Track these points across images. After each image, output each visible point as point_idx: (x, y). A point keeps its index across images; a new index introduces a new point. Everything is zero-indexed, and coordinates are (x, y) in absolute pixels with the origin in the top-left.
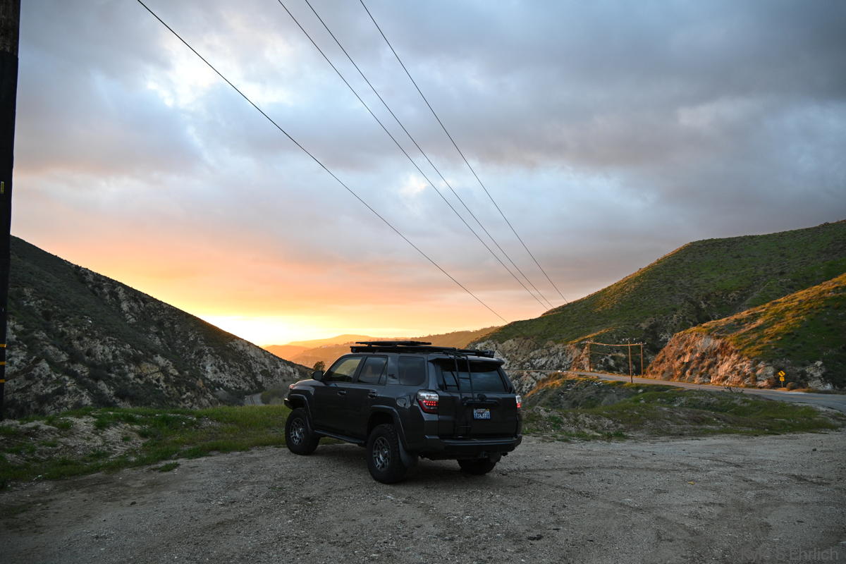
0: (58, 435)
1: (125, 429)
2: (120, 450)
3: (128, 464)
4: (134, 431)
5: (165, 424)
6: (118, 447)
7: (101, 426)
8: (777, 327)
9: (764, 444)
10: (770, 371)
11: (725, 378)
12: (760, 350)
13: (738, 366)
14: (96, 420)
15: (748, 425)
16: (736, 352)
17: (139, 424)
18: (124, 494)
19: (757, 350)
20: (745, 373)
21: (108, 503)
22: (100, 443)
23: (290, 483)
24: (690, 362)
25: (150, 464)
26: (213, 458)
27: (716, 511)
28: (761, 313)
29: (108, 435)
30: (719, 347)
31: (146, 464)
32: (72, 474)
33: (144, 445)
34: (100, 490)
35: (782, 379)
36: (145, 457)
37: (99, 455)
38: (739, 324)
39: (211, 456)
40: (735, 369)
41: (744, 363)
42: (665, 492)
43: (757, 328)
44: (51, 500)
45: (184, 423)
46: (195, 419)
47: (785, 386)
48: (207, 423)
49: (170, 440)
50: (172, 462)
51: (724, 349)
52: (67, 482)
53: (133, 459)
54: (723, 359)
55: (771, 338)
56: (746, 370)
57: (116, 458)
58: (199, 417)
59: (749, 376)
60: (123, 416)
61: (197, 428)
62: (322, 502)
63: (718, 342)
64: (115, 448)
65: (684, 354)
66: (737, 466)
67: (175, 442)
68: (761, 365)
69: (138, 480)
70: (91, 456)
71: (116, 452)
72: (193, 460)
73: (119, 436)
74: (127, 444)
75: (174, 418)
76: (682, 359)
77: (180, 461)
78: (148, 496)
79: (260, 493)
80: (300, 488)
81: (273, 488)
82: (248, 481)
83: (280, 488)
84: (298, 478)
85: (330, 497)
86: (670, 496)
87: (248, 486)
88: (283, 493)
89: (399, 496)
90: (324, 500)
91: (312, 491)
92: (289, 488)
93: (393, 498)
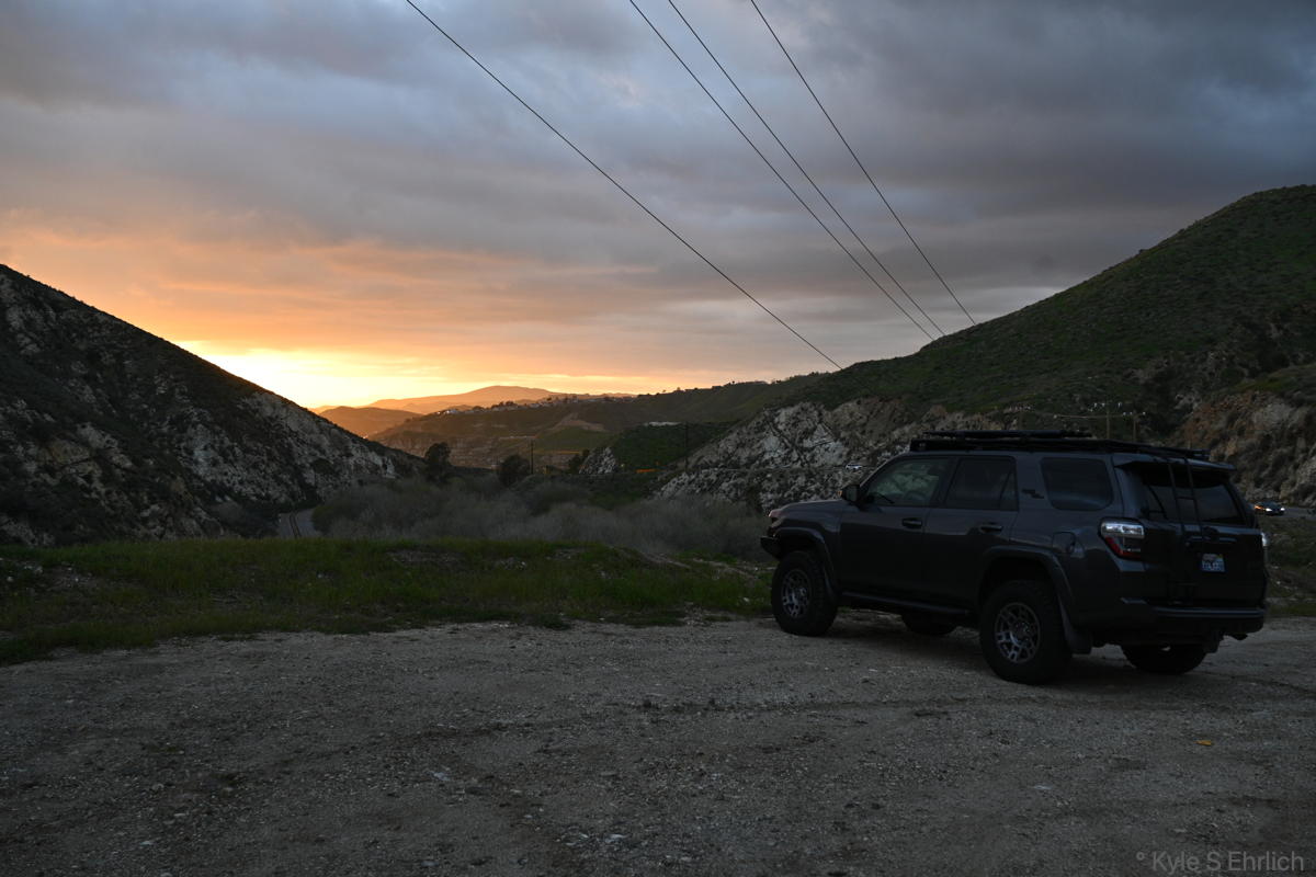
23: (205, 732)
27: (1258, 818)
45: (10, 579)
48: (68, 580)
61: (43, 591)
62: (264, 786)
79: (116, 759)
80: (223, 749)
81: (152, 748)
82: (102, 726)
83: (170, 749)
84: (234, 722)
85: (288, 773)
86: (1147, 779)
87: (94, 742)
88: (173, 762)
89: (464, 774)
90: (268, 782)
91: (250, 758)
92: (196, 746)
93: (445, 779)
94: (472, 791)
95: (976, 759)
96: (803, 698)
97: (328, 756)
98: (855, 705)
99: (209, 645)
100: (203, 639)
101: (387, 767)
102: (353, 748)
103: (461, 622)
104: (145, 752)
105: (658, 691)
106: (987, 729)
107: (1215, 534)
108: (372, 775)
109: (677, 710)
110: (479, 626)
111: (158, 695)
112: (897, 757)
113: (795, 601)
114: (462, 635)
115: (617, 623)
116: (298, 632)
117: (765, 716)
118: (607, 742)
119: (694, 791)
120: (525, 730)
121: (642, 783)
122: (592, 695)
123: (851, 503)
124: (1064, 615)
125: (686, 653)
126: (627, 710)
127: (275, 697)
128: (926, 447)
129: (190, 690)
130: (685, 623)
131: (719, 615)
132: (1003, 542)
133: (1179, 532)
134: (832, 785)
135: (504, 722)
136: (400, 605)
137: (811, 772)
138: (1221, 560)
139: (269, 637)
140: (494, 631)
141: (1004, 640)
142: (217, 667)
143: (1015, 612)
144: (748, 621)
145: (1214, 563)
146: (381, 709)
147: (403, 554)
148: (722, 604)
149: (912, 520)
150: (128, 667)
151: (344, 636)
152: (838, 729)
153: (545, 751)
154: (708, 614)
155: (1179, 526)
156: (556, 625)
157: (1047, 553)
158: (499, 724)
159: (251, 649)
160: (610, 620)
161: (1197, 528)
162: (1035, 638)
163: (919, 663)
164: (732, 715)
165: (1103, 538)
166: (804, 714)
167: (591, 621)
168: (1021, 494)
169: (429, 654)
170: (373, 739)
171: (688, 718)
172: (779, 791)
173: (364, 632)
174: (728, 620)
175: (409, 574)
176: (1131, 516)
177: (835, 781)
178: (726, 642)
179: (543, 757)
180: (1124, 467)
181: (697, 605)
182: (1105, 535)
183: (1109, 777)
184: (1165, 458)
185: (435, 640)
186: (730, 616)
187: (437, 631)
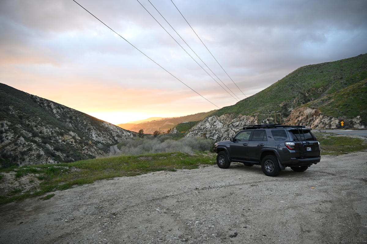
1: (31, 176)
2: (28, 188)
3: (29, 196)
4: (36, 177)
5: (52, 172)
6: (27, 186)
7: (19, 176)
8: (340, 102)
9: (342, 160)
10: (337, 121)
11: (317, 126)
12: (333, 113)
13: (323, 120)
14: (16, 173)
15: (332, 149)
16: (322, 114)
17: (38, 173)
18: (20, 216)
19: (331, 113)
20: (326, 123)
21: (9, 223)
22: (17, 185)
23: (107, 203)
24: (301, 120)
25: (40, 196)
26: (73, 189)
27: (329, 205)
28: (333, 96)
29: (22, 180)
30: (314, 113)
31: (38, 196)
33: (41, 184)
34: (9, 214)
35: (342, 125)
36: (40, 191)
37: (16, 192)
38: (323, 102)
39: (73, 188)
40: (321, 122)
41: (325, 119)
42: (301, 195)
43: (331, 103)
45: (62, 171)
46: (68, 168)
47: (343, 127)
48: (74, 170)
49: (54, 180)
50: (51, 193)
51: (317, 114)
53: (32, 193)
54: (316, 118)
55: (337, 107)
56: (326, 122)
57: (25, 192)
58: (70, 167)
59: (327, 124)
60: (30, 170)
61: (69, 173)
62: (122, 215)
63: (314, 111)
64: (25, 187)
65: (299, 117)
66: (333, 175)
67: (57, 181)
68: (333, 119)
69: (31, 206)
70: (13, 192)
71: (26, 189)
72: (63, 191)
73: (28, 180)
74: (31, 184)
75: (57, 169)
76: (298, 118)
77: (56, 192)
78: (31, 217)
79: (90, 211)
80: (112, 207)
81: (98, 208)
82: (86, 203)
83: (101, 208)
84: (113, 200)
85: (126, 212)
86: (303, 197)
87: (85, 207)
88: (102, 211)
89: (163, 208)
90: (122, 214)
91: (117, 208)
92: (106, 207)
93: (159, 210)
94: (165, 213)
95: (266, 196)
96: (228, 184)
97: (133, 206)
98: (238, 184)
99: (104, 181)
100: (103, 180)
101: (146, 208)
102: (138, 204)
103: (154, 172)
104: (96, 209)
105: (198, 185)
106: (267, 188)
107: (309, 143)
108: (144, 211)
109: (203, 189)
110: (158, 172)
111: (96, 195)
112: (250, 196)
113: (222, 162)
114: (155, 175)
115: (186, 169)
116: (122, 177)
117: (221, 189)
118: (190, 198)
119: (211, 209)
120: (173, 196)
121: (199, 208)
122: (184, 187)
123: (232, 141)
124: (279, 162)
125: (201, 175)
126: (192, 190)
127: (120, 193)
128: (247, 129)
129: (102, 193)
130: (199, 168)
131: (206, 165)
132: (265, 148)
133: (302, 143)
134: (238, 205)
135: (168, 195)
136: (142, 169)
137: (233, 202)
138: (310, 148)
139: (116, 178)
140: (161, 173)
141: (267, 167)
142: (107, 187)
143: (269, 162)
144: (212, 166)
145: (309, 149)
146: (142, 194)
147: (141, 158)
148: (206, 163)
149: (245, 144)
150: (88, 188)
151: (131, 177)
152: (236, 191)
153: (178, 202)
154: (204, 165)
155: (301, 142)
156: (174, 171)
157: (274, 149)
158: (167, 196)
159: (113, 182)
160: (184, 168)
161: (305, 142)
162: (273, 167)
163: (249, 173)
164: (214, 189)
165: (286, 146)
166: (229, 188)
167: (180, 169)
168: (268, 138)
169: (149, 180)
170: (142, 202)
171: (205, 191)
172: (228, 207)
173: (135, 176)
174: (208, 166)
175: (142, 162)
176: (292, 141)
177: (239, 204)
178: (209, 172)
179: (178, 203)
180: (290, 131)
181: (201, 163)
182: (286, 145)
183: (295, 198)
184: (297, 128)
185: (150, 176)
186: (209, 165)
187: (150, 174)
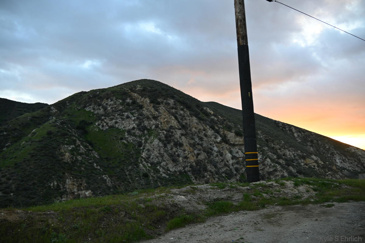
0: (280, 188)
1: (306, 187)
2: (306, 196)
3: (310, 202)
4: (311, 188)
5: (324, 186)
7: (296, 185)
14: (294, 182)
17: (312, 185)
18: (312, 215)
21: (306, 218)
22: (297, 192)
25: (320, 203)
26: (351, 203)
29: (300, 189)
32: (288, 204)
33: (316, 194)
34: (301, 212)
36: (318, 200)
37: (297, 197)
39: (349, 202)
44: (282, 214)
45: (333, 186)
46: (338, 184)
48: (344, 187)
49: (327, 193)
50: (330, 203)
52: (287, 207)
53: (312, 200)
57: (304, 199)
58: (340, 183)
60: (305, 181)
61: (340, 189)
64: (303, 195)
67: (330, 194)
69: (316, 210)
70: (295, 197)
71: (304, 197)
72: (341, 203)
73: (305, 190)
74: (308, 194)
75: (328, 183)
77: (334, 203)
78: (322, 218)
